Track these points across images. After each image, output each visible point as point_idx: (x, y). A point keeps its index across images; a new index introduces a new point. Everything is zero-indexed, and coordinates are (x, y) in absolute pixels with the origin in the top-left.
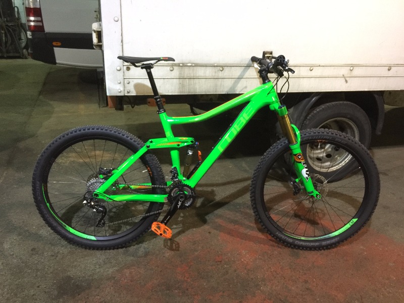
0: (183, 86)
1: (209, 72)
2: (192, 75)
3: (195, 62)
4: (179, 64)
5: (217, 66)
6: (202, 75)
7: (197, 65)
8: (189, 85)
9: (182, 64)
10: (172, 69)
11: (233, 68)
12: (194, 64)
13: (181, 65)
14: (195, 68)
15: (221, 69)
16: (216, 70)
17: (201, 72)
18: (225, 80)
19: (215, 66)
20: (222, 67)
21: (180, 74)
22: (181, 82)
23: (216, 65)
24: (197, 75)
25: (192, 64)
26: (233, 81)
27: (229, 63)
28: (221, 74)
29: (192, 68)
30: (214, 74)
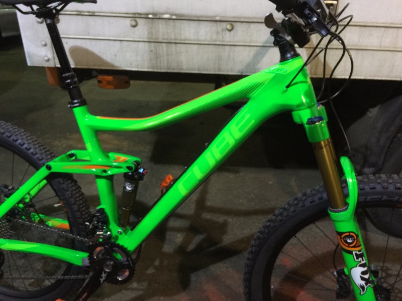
0: (157, 56)
1: (205, 32)
2: (173, 37)
3: (178, 12)
4: (148, 14)
5: (220, 21)
6: (192, 37)
7: (181, 18)
8: (168, 55)
9: (152, 14)
10: (134, 23)
11: (252, 25)
12: (176, 15)
13: (150, 16)
14: (178, 23)
15: (229, 27)
16: (220, 29)
17: (189, 31)
18: (237, 48)
19: (216, 21)
20: (232, 23)
21: (150, 33)
22: (153, 48)
23: (218, 18)
24: (183, 38)
25: (172, 15)
26: (253, 51)
27: (245, 15)
28: (228, 37)
29: (171, 22)
30: (214, 37)
